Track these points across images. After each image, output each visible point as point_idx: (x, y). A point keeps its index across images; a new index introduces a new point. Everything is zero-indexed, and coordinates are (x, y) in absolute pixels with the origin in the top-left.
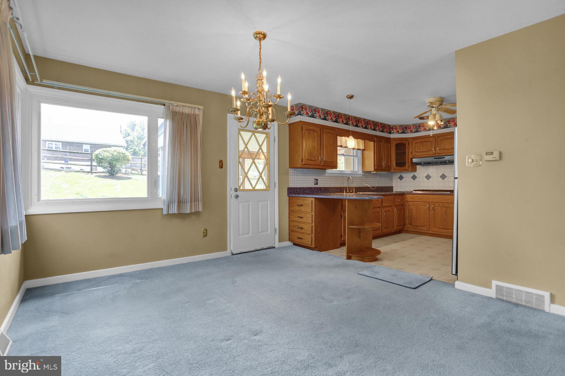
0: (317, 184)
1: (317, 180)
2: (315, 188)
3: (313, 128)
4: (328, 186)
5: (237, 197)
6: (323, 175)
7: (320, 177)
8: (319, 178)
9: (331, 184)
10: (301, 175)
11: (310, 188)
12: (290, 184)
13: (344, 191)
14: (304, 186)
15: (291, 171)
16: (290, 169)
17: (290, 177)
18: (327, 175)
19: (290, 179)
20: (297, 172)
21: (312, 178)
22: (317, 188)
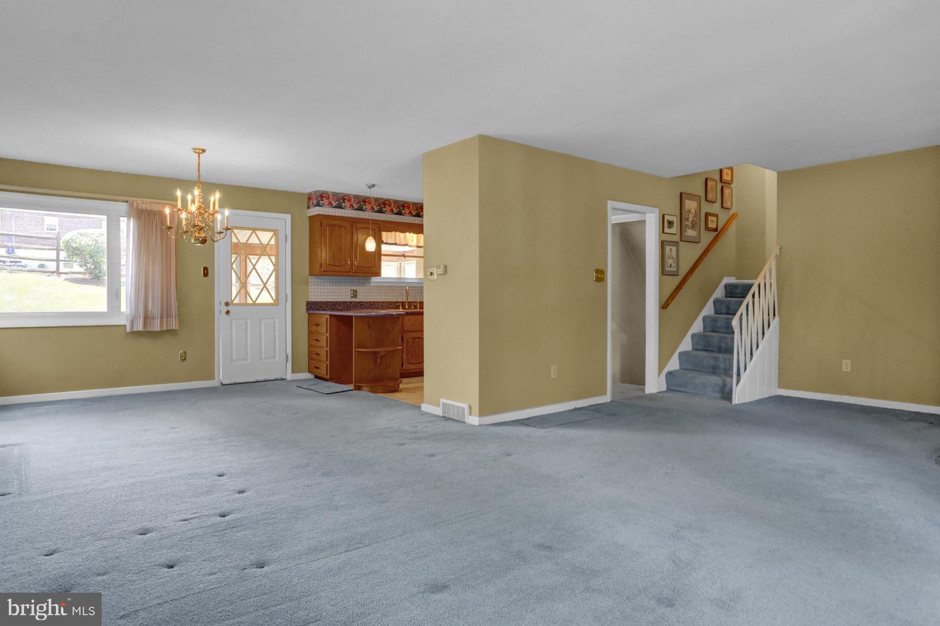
0: (355, 296)
1: (355, 291)
2: (351, 302)
3: (339, 223)
4: (375, 300)
5: (228, 312)
6: (367, 284)
7: (361, 287)
8: (359, 289)
9: (380, 297)
10: (329, 284)
11: (343, 302)
12: (310, 297)
13: (400, 307)
14: (333, 299)
15: (312, 279)
16: (310, 277)
17: (310, 287)
18: (372, 284)
19: (310, 290)
20: (322, 281)
21: (348, 289)
22: (355, 302)
